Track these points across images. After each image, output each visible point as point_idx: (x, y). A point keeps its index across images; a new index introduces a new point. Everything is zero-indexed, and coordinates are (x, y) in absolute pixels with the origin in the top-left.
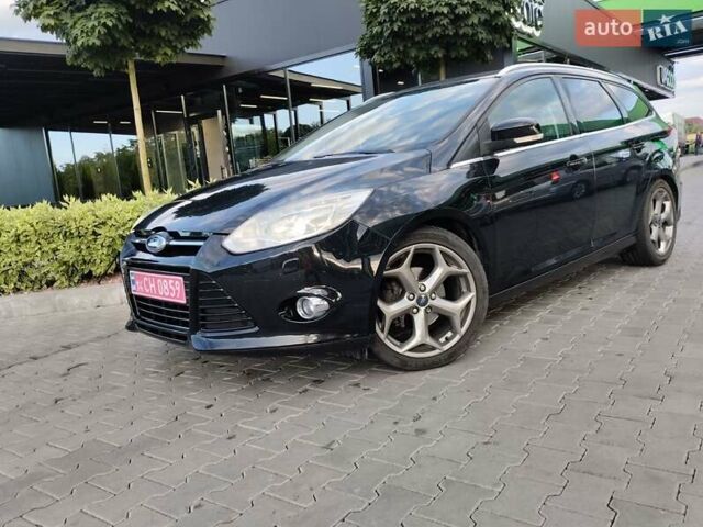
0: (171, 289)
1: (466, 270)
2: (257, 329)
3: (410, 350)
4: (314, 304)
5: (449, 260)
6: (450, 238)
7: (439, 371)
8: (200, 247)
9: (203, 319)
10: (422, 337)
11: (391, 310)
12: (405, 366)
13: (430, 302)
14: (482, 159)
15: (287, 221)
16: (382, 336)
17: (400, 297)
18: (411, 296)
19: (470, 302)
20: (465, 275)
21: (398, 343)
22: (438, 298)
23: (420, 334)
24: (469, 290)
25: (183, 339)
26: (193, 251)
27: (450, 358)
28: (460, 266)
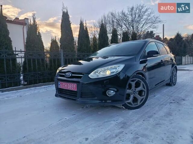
0: (72, 87)
4: (112, 92)
8: (82, 76)
25: (75, 100)
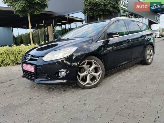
0: (31, 69)
1: (99, 66)
2: (50, 79)
3: (86, 84)
4: (63, 73)
5: (95, 64)
6: (96, 58)
7: (93, 89)
9: (38, 76)
10: (89, 81)
11: (82, 75)
12: (85, 88)
13: (91, 73)
14: (105, 40)
15: (58, 54)
16: (79, 81)
17: (84, 72)
18: (87, 72)
19: (100, 73)
20: (99, 67)
21: (83, 82)
22: (93, 72)
23: (88, 81)
24: (100, 71)
25: (33, 80)
26: (36, 60)
27: (95, 86)
28: (98, 65)
